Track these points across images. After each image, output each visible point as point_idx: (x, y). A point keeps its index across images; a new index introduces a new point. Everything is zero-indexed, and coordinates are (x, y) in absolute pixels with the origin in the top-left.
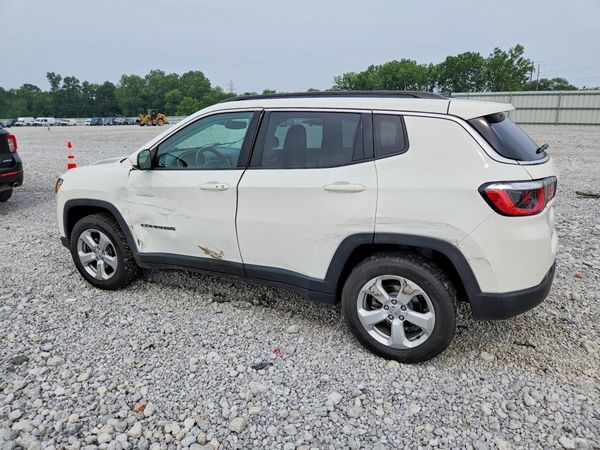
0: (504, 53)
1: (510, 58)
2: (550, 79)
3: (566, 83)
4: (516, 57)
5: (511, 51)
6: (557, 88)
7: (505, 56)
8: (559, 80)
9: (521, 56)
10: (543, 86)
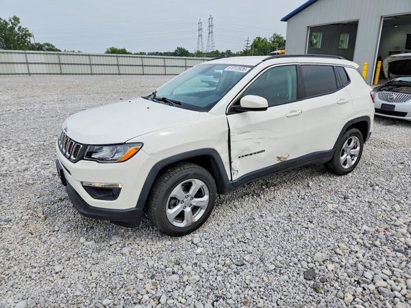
0: (5, 21)
1: (11, 25)
2: (42, 43)
3: (53, 46)
4: (16, 25)
5: (10, 20)
6: (48, 50)
7: (7, 24)
8: (48, 45)
9: (19, 25)
10: (39, 47)
